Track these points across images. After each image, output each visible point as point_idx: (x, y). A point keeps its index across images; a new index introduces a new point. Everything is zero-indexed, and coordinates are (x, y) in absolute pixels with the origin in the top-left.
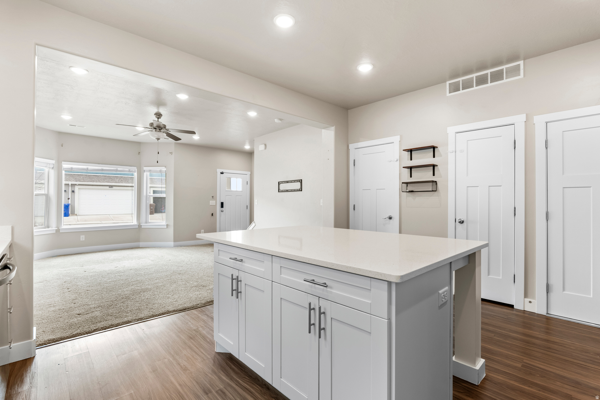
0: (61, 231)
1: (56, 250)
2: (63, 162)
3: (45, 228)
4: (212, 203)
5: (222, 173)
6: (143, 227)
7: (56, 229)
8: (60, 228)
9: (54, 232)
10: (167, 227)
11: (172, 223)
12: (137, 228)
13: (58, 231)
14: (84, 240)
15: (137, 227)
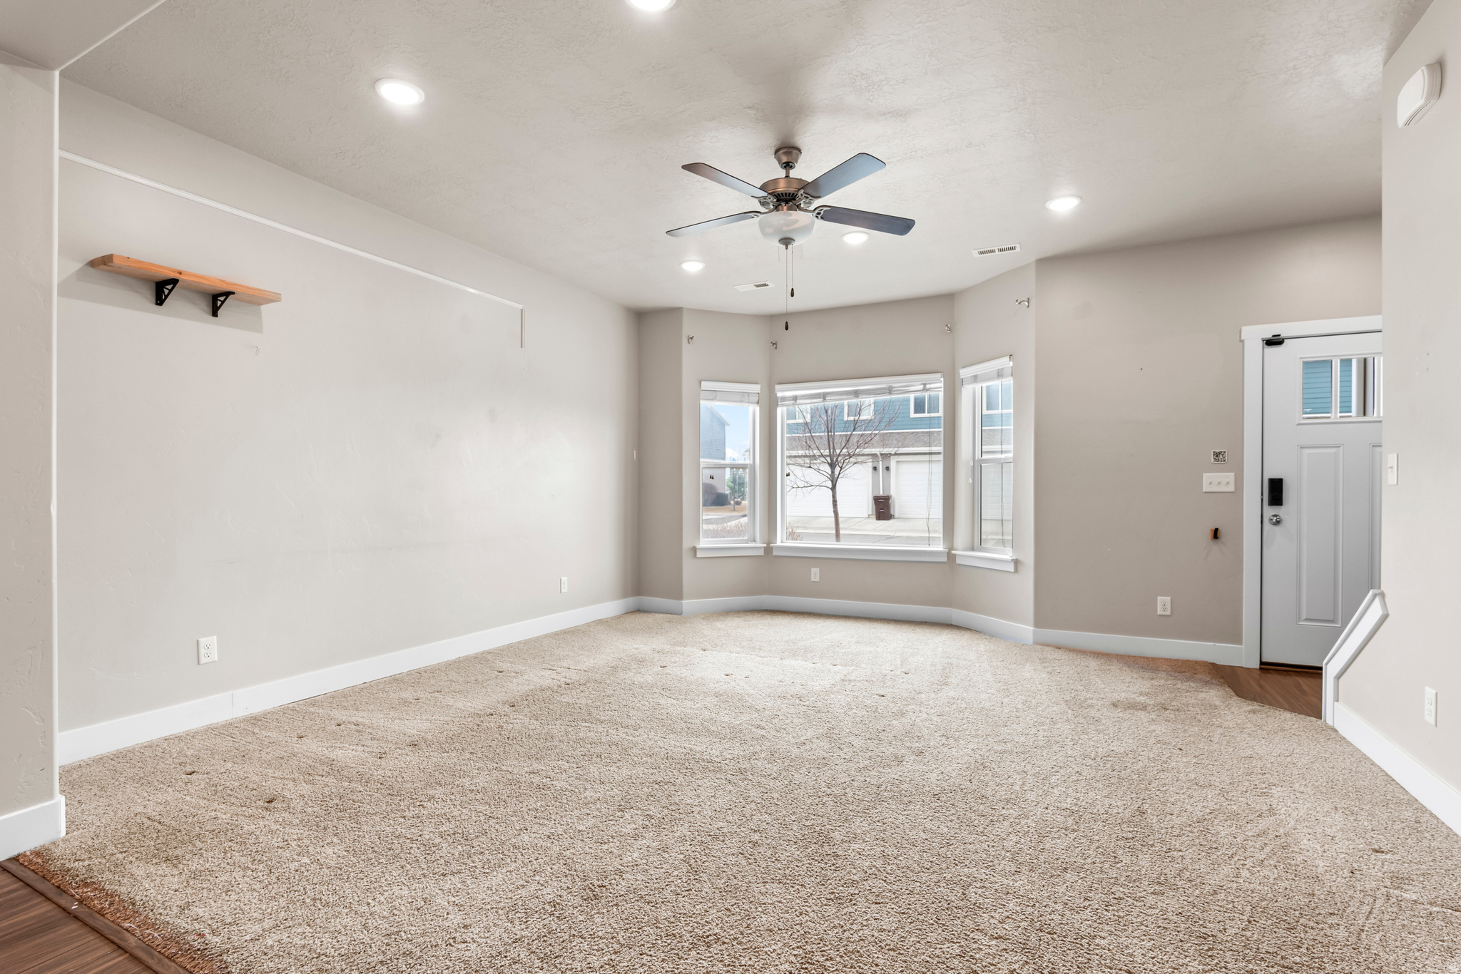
0: (775, 553)
1: (766, 596)
2: (777, 387)
3: (748, 543)
4: (1217, 481)
5: (1274, 342)
6: (958, 561)
7: (765, 547)
8: (771, 545)
9: (761, 553)
10: (1016, 570)
11: (1029, 558)
12: (944, 563)
13: (768, 550)
14: (818, 580)
15: (945, 559)
